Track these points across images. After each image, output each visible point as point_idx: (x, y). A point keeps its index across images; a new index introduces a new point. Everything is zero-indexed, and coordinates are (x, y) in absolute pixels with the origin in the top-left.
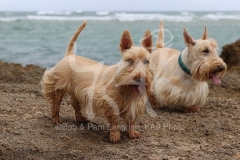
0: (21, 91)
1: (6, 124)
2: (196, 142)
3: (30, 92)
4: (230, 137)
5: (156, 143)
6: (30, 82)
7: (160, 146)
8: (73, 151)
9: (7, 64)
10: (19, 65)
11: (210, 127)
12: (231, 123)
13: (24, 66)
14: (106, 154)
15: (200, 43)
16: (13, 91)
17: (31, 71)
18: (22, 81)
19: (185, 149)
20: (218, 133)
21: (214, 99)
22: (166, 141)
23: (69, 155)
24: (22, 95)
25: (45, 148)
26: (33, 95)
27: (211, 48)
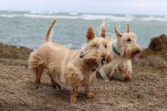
0: (16, 64)
1: (5, 86)
2: (131, 102)
3: (22, 65)
4: (154, 99)
5: (105, 102)
6: (22, 59)
7: (107, 104)
8: (49, 106)
9: (7, 46)
10: (15, 47)
11: (141, 92)
12: (155, 90)
13: (18, 48)
14: (71, 108)
15: (125, 35)
16: (10, 64)
17: (23, 51)
18: (17, 58)
19: (124, 106)
20: (147, 96)
21: (145, 73)
22: (111, 101)
23: (46, 108)
24: (16, 67)
25: (30, 103)
26: (24, 67)
27: (132, 38)
